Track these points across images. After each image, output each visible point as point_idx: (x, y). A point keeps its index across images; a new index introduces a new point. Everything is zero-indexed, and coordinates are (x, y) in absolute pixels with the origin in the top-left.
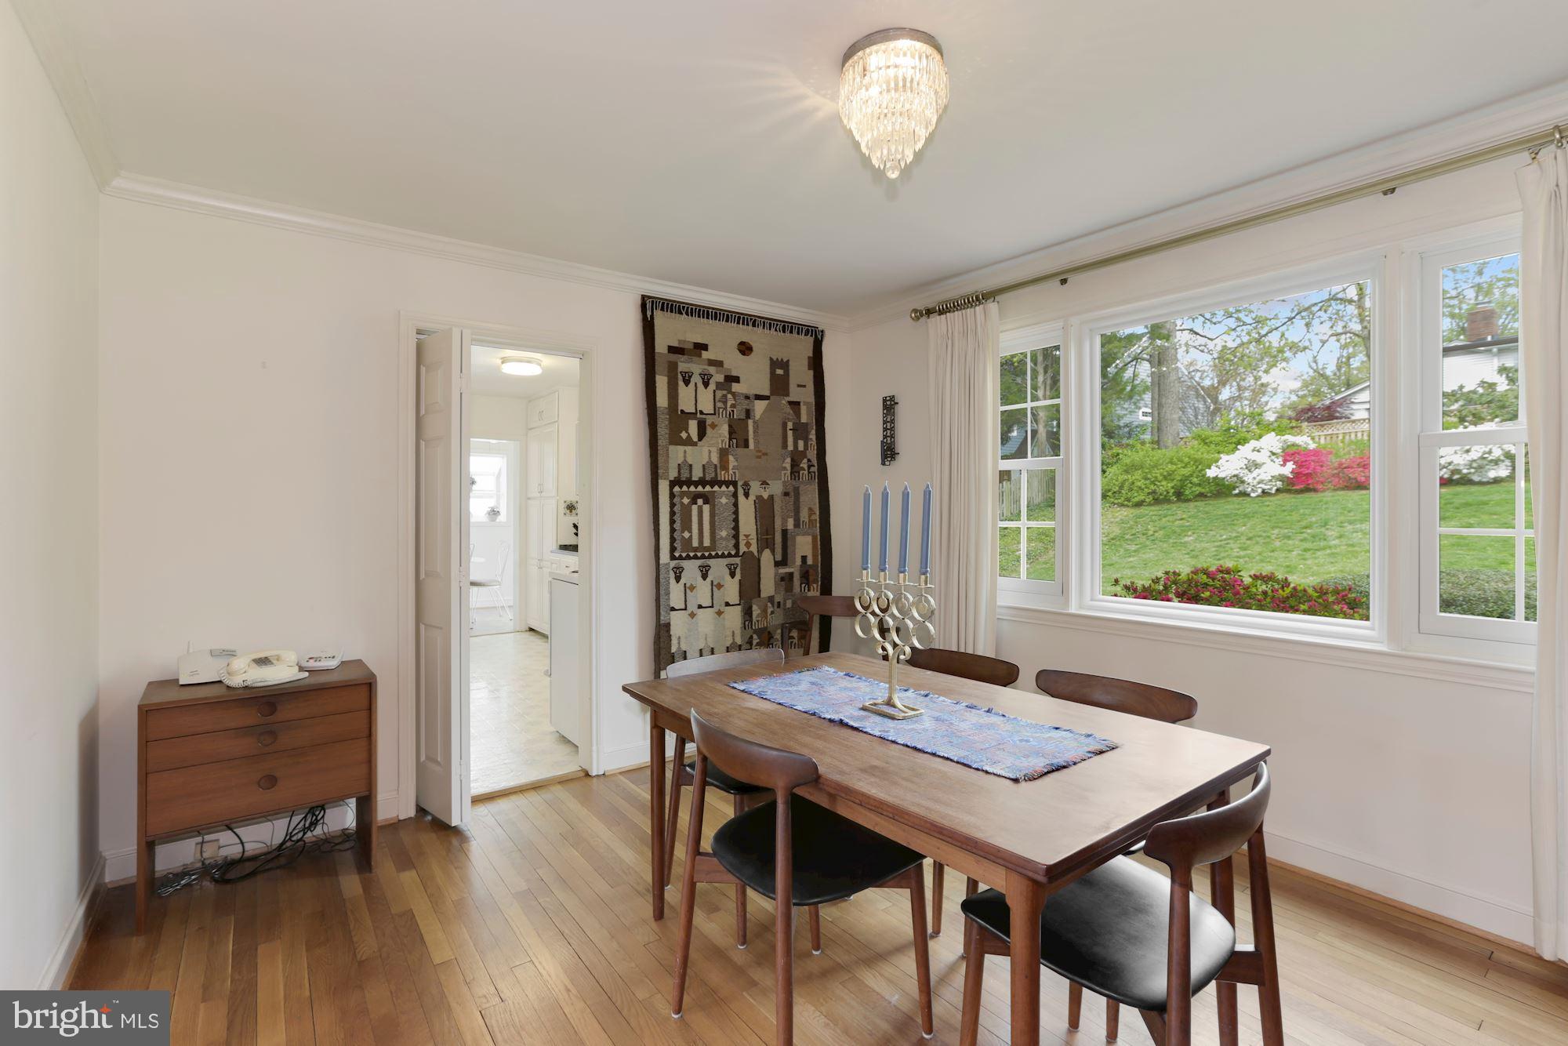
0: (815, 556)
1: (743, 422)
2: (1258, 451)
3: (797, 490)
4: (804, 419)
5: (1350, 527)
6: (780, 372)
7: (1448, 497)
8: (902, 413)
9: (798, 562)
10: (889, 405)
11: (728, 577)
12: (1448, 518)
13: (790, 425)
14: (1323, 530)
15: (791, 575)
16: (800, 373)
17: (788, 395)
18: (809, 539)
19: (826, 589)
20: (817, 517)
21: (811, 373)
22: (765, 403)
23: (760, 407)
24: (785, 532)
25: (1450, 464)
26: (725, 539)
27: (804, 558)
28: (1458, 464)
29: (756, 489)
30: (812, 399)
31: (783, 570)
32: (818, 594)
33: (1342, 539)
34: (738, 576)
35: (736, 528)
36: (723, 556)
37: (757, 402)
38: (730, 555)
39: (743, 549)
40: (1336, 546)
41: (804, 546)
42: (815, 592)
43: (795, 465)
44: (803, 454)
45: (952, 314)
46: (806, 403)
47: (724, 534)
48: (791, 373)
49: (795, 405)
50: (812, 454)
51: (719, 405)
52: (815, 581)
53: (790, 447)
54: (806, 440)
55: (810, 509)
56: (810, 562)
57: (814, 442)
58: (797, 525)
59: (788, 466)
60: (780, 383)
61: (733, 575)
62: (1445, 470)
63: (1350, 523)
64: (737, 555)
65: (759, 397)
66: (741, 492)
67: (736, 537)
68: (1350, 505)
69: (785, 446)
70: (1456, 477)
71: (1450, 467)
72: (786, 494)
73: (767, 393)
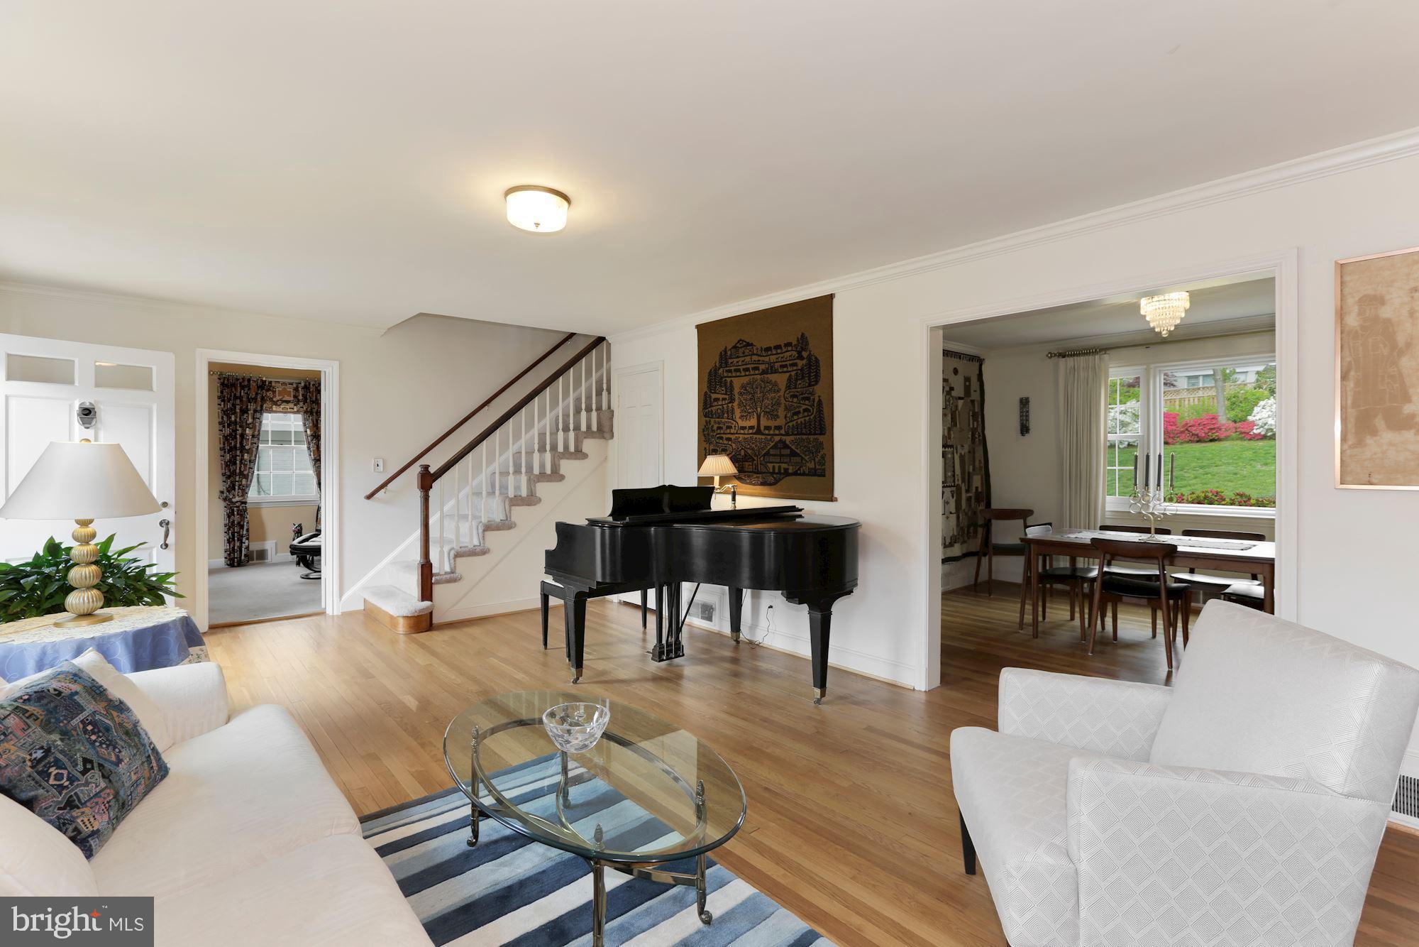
0: (982, 487)
1: (955, 412)
2: (1125, 413)
3: (974, 449)
4: (976, 411)
5: (1201, 471)
6: (967, 384)
7: (1266, 448)
8: (1033, 408)
9: (974, 490)
10: (1024, 403)
11: (951, 498)
12: (1269, 463)
13: (971, 414)
14: (1181, 473)
15: (970, 497)
16: (975, 385)
17: (970, 396)
18: (979, 477)
19: (988, 504)
20: (983, 465)
21: (979, 383)
22: (962, 401)
23: (960, 403)
24: (969, 473)
25: (1265, 424)
26: (950, 477)
27: (977, 488)
28: (1271, 425)
29: (960, 450)
30: (979, 399)
31: (969, 495)
32: (984, 508)
33: (1197, 480)
34: (955, 498)
35: (954, 471)
36: (949, 487)
37: (959, 401)
38: (952, 486)
39: (956, 483)
40: (1194, 485)
41: (977, 481)
42: (982, 507)
43: (973, 435)
44: (977, 428)
45: (1078, 358)
46: (978, 401)
47: (949, 474)
48: (972, 384)
49: (973, 402)
50: (980, 430)
51: (948, 403)
52: (983, 501)
53: (971, 426)
54: (978, 422)
55: (980, 461)
56: (980, 490)
57: (980, 423)
58: (974, 469)
59: (970, 436)
60: (967, 390)
61: (953, 497)
62: (1262, 429)
63: (1201, 467)
64: (954, 486)
65: (960, 398)
66: (955, 451)
67: (954, 476)
68: (1197, 455)
69: (969, 425)
70: (1269, 434)
71: (1266, 427)
72: (969, 452)
73: (962, 396)
